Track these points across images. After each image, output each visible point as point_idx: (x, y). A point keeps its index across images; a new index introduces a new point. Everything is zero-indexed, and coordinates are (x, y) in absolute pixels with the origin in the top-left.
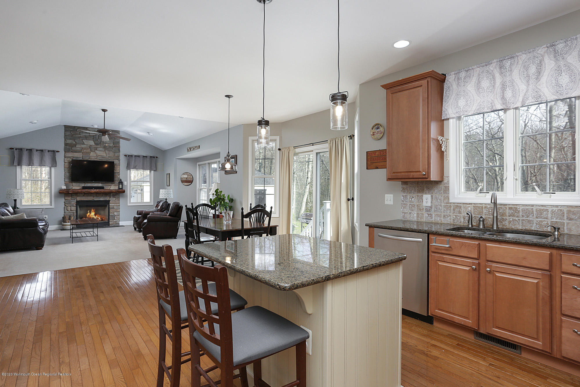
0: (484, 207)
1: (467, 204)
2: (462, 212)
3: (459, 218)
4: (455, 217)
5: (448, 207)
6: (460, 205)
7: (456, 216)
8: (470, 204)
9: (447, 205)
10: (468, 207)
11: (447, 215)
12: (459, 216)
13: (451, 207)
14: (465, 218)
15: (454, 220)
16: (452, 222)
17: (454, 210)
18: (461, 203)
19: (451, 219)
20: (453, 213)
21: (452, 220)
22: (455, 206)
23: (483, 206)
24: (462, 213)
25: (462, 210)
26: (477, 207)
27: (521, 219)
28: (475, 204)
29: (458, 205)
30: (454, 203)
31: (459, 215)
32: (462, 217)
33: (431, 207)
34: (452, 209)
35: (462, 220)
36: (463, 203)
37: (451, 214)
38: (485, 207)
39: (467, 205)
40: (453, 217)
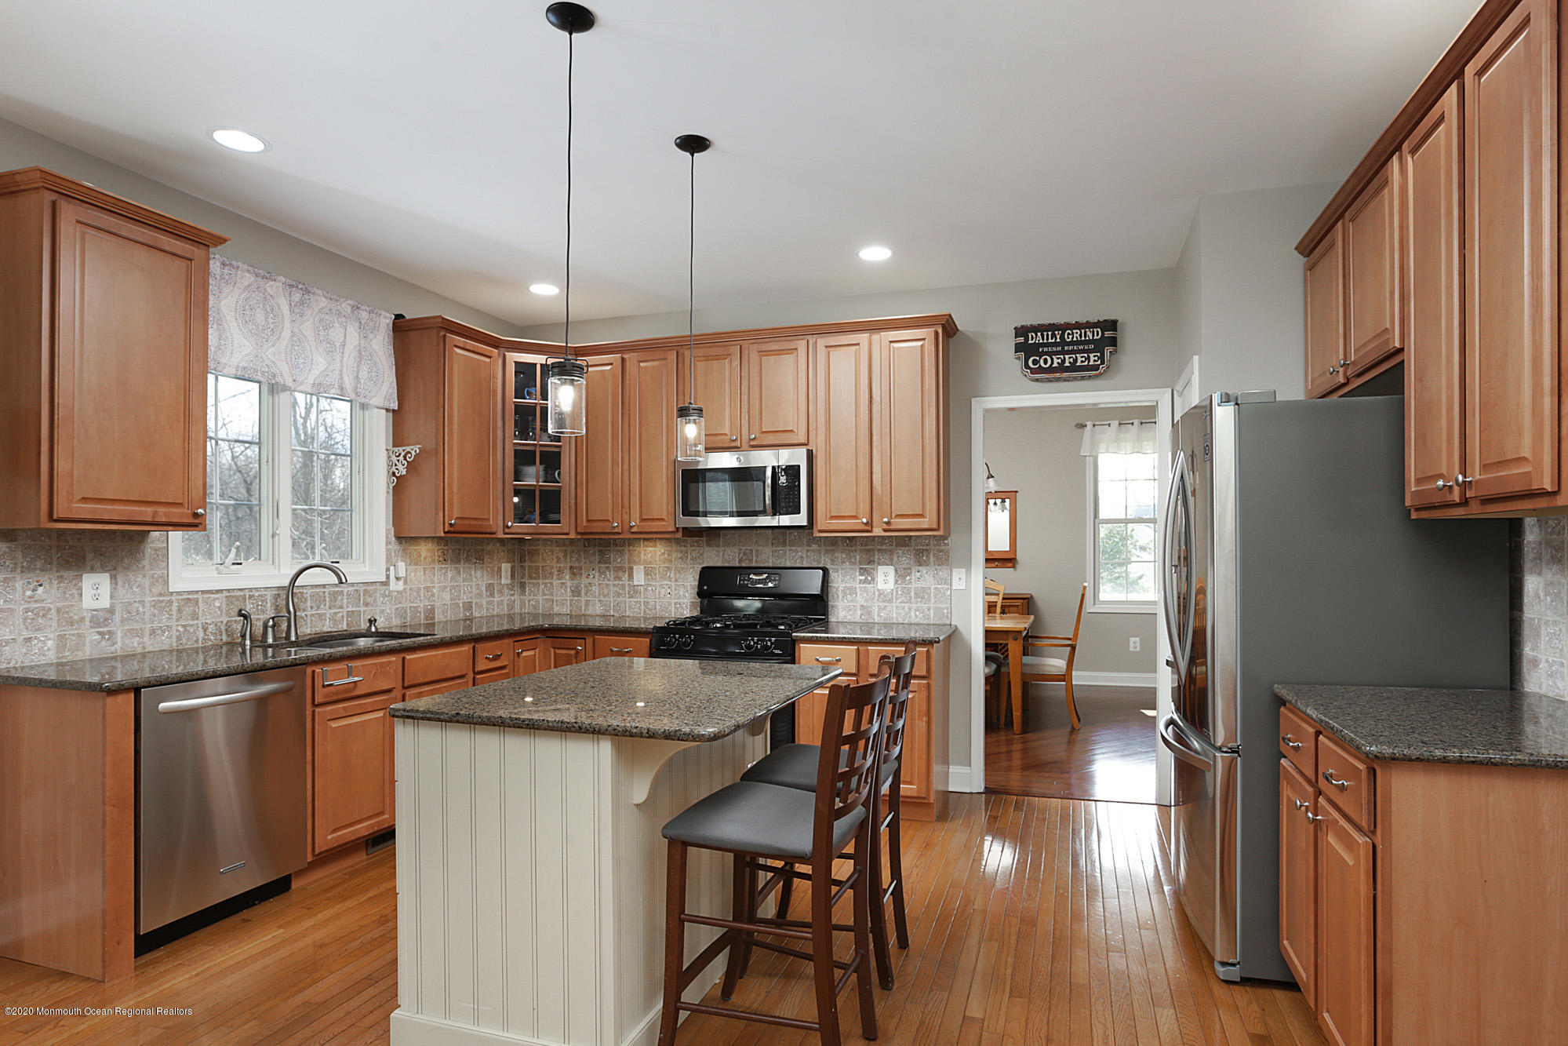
0: (247, 596)
1: (210, 592)
2: (200, 615)
3: (192, 630)
4: (181, 629)
5: (163, 604)
6: (195, 596)
7: (184, 626)
8: (218, 591)
9: (161, 599)
10: (215, 599)
11: (161, 627)
12: (192, 626)
13: (171, 605)
14: (207, 628)
15: (179, 638)
16: (175, 644)
17: (179, 611)
18: (197, 592)
19: (171, 635)
20: (177, 620)
21: (175, 640)
22: (182, 600)
23: (245, 595)
24: (200, 618)
25: (201, 610)
26: (233, 597)
27: (309, 613)
28: (228, 590)
29: (190, 597)
30: (179, 593)
31: (191, 623)
32: (200, 626)
33: (111, 611)
34: (175, 607)
35: (201, 634)
36: (203, 592)
37: (173, 623)
38: (251, 597)
39: (212, 596)
40: (177, 631)
